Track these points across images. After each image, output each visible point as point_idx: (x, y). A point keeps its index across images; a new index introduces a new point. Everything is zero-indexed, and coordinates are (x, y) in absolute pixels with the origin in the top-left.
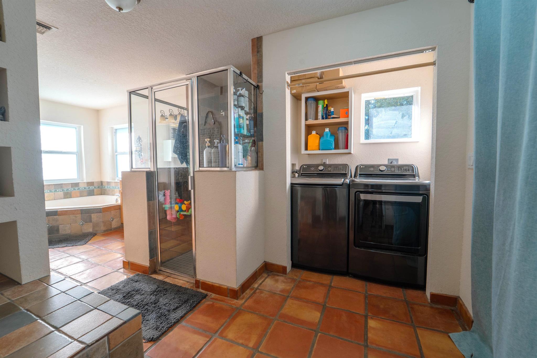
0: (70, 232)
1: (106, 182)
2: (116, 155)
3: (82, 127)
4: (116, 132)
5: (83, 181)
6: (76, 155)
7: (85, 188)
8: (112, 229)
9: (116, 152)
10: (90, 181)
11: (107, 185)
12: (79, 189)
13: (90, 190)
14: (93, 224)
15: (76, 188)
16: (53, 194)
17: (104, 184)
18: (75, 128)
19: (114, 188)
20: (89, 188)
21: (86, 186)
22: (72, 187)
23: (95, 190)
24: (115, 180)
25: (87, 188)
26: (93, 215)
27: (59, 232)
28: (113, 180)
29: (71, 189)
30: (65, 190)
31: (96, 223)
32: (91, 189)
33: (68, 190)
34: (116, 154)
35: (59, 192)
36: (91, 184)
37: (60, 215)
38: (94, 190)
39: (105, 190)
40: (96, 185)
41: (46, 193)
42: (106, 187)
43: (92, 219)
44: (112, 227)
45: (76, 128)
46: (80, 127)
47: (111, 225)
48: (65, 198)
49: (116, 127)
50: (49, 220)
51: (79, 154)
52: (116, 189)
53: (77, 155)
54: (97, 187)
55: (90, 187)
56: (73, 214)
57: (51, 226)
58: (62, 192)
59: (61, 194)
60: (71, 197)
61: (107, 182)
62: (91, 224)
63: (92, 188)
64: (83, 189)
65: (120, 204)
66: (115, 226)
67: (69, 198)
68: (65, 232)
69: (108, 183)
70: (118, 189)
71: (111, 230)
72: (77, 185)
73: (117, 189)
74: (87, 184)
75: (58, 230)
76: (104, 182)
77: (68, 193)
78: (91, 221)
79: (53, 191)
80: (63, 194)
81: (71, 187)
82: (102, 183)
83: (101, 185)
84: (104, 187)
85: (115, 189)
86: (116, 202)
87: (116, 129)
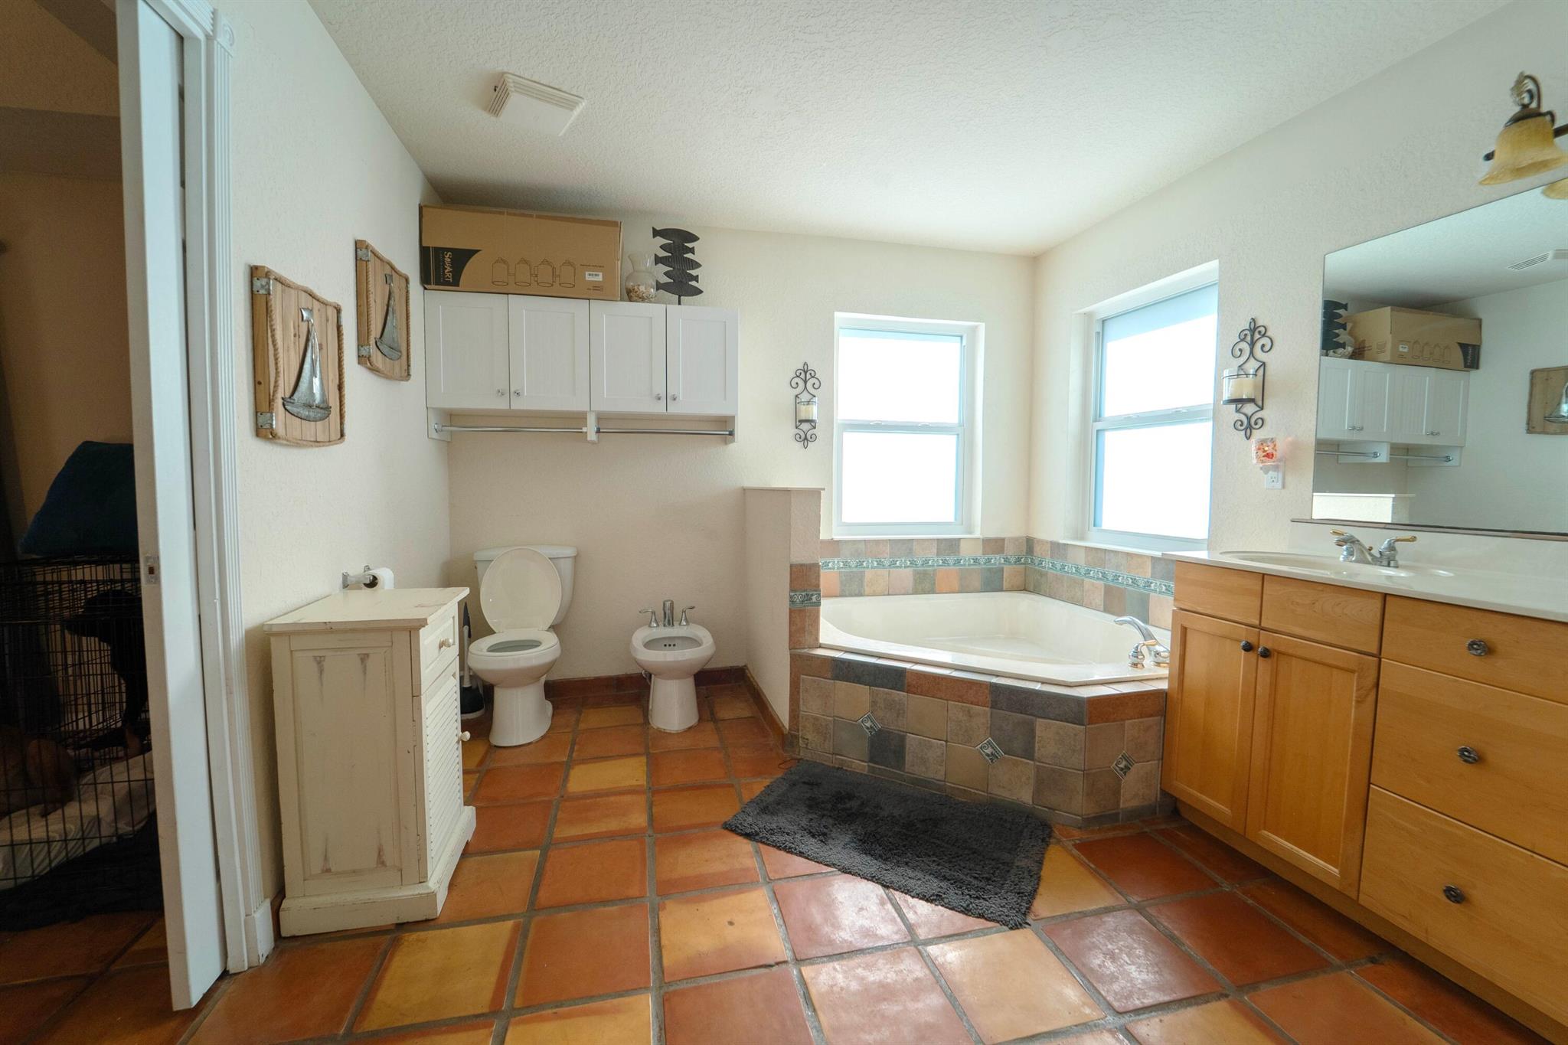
0: (940, 776)
1: (1047, 542)
2: (1098, 431)
3: (982, 326)
4: (1101, 336)
5: (970, 533)
6: (956, 436)
7: (976, 561)
8: (1121, 816)
9: (1098, 417)
10: (993, 534)
11: (1052, 557)
12: (958, 562)
13: (989, 570)
14: (1038, 767)
15: (951, 560)
16: (884, 572)
17: (1037, 549)
18: (959, 338)
19: (1083, 571)
20: (989, 560)
21: (981, 551)
22: (938, 555)
23: (1007, 568)
24: (1082, 538)
25: (982, 561)
26: (1040, 723)
27: (904, 763)
28: (1076, 538)
29: (935, 560)
30: (919, 563)
31: (1053, 770)
32: (995, 564)
33: (926, 562)
34: (1099, 426)
35: (900, 567)
36: (994, 545)
37: (914, 693)
38: (1002, 570)
39: (1042, 575)
40: (1010, 551)
41: (868, 567)
42: (1047, 563)
43: (1037, 745)
44: (1121, 806)
45: (961, 337)
46: (974, 330)
47: (1116, 793)
48: (916, 592)
49: (1105, 307)
50: (874, 703)
51: (964, 432)
52: (1093, 578)
53: (958, 435)
54: (1013, 560)
55: (990, 556)
56: (961, 699)
57: (880, 730)
58: (908, 569)
59: (906, 575)
60: (932, 591)
61: (1051, 542)
62: (1028, 768)
63: (997, 560)
64: (969, 565)
65: (1164, 685)
66: (1135, 803)
67: (929, 593)
68: (924, 770)
69: (1058, 549)
70: (1102, 582)
71: (1114, 817)
72: (950, 546)
73: (1098, 579)
74: (984, 547)
75: (899, 753)
76: (1039, 541)
77: (925, 573)
78: (1028, 753)
79: (887, 564)
80: (911, 573)
81: (935, 551)
82: (1030, 544)
83: (1027, 553)
84: (1037, 562)
85: (1087, 580)
86: (1135, 665)
87: (1104, 321)
